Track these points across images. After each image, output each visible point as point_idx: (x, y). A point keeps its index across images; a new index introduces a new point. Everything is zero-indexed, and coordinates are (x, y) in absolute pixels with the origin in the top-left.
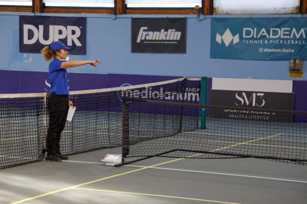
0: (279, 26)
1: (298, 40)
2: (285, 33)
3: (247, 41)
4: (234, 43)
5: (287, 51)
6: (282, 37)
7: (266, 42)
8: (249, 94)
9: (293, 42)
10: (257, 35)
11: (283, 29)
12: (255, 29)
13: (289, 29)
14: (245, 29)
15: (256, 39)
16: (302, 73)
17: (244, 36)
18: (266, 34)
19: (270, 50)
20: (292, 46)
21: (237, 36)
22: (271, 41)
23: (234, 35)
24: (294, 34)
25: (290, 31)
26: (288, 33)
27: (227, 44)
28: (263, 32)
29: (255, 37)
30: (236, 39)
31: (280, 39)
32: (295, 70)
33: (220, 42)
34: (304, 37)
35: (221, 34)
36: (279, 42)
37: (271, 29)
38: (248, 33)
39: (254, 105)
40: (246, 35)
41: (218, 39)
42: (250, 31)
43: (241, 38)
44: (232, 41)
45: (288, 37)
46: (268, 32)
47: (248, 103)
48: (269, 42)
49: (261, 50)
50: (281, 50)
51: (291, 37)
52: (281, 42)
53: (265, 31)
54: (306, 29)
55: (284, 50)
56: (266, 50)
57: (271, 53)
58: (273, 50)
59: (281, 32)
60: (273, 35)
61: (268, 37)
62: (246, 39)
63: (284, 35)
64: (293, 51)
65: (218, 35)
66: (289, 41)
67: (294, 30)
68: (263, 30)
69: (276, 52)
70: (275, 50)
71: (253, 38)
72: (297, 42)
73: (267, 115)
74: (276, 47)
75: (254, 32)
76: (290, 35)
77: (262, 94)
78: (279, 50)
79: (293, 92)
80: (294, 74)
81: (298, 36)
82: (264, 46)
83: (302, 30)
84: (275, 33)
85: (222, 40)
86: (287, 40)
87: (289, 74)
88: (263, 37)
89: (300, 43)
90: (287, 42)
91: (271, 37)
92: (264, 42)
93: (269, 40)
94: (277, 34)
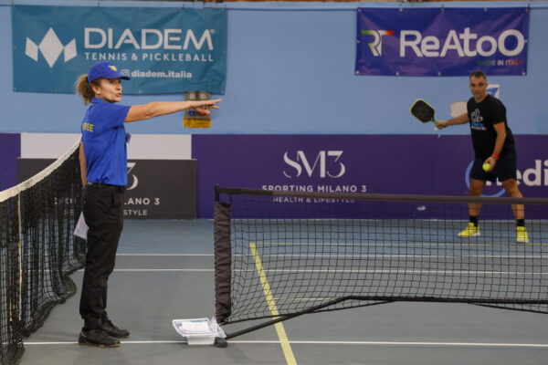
0: (160, 25)
1: (199, 53)
2: (172, 39)
3: (94, 55)
4: (66, 60)
5: (178, 75)
6: (167, 47)
7: (134, 57)
9: (188, 57)
10: (115, 43)
11: (167, 32)
12: (110, 31)
13: (179, 31)
14: (87, 31)
15: (114, 51)
16: (209, 120)
17: (87, 45)
18: (132, 40)
19: (143, 74)
20: (188, 66)
21: (73, 44)
22: (145, 56)
23: (65, 42)
24: (191, 41)
25: (183, 36)
26: (178, 39)
27: (51, 61)
28: (127, 38)
29: (110, 46)
30: (71, 52)
31: (162, 50)
33: (35, 57)
34: (211, 47)
35: (38, 41)
36: (162, 57)
37: (144, 32)
38: (95, 38)
40: (91, 43)
41: (31, 50)
42: (100, 35)
43: (81, 49)
44: (62, 55)
45: (179, 47)
46: (138, 37)
48: (140, 57)
50: (167, 74)
51: (185, 47)
52: (165, 57)
53: (131, 35)
54: (213, 31)
55: (172, 74)
56: (135, 74)
57: (147, 80)
58: (149, 74)
59: (164, 37)
60: (148, 44)
61: (137, 47)
62: (91, 51)
63: (171, 43)
64: (190, 75)
65: (29, 42)
66: (180, 56)
67: (190, 34)
68: (127, 32)
69: (157, 79)
70: (154, 75)
71: (105, 50)
72: (196, 58)
73: (141, 207)
74: (157, 66)
75: (107, 37)
76: (181, 43)
77: (131, 165)
78: (161, 74)
79: (193, 157)
80: (193, 122)
81: (198, 46)
82: (132, 66)
83: (207, 34)
84: (152, 39)
85: (40, 53)
86: (176, 52)
87: (183, 122)
88: (127, 48)
89: (203, 60)
90: (177, 57)
91: (144, 46)
92: (129, 57)
93: (140, 53)
94: (156, 41)
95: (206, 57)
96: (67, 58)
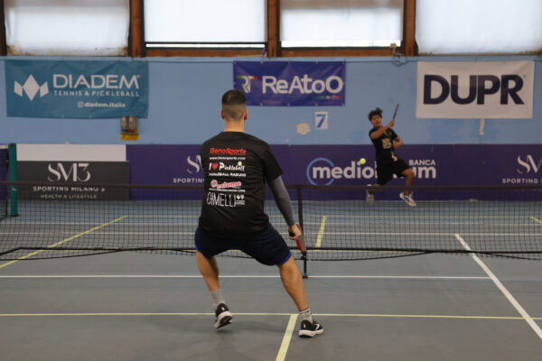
0: (103, 72)
1: (130, 91)
2: (112, 81)
3: (60, 92)
5: (116, 105)
6: (108, 87)
7: (87, 94)
8: (68, 165)
9: (122, 94)
10: (74, 84)
11: (108, 76)
12: (70, 76)
13: (116, 76)
14: (55, 76)
15: (73, 90)
16: (137, 135)
17: (55, 86)
18: (85, 82)
19: (92, 105)
20: (122, 100)
21: (46, 85)
22: (94, 93)
23: (40, 83)
25: (119, 79)
26: (116, 81)
27: (31, 96)
28: (82, 81)
29: (71, 86)
30: (44, 90)
31: (105, 89)
32: (129, 131)
33: (20, 94)
34: (137, 87)
35: (22, 83)
36: (105, 93)
37: (93, 77)
38: (61, 81)
39: (75, 179)
40: (58, 84)
41: (18, 89)
42: (63, 79)
43: (51, 88)
44: (39, 92)
45: (116, 87)
46: (89, 80)
47: (66, 177)
49: (80, 105)
50: (108, 104)
51: (121, 87)
52: (107, 93)
53: (84, 79)
54: (138, 76)
55: (112, 105)
56: (87, 105)
57: (95, 109)
58: (96, 105)
59: (106, 80)
60: (96, 84)
61: (89, 87)
62: (58, 89)
63: (111, 84)
64: (124, 105)
65: (16, 85)
66: (117, 93)
67: (123, 78)
68: (82, 77)
69: (102, 108)
70: (100, 105)
71: (67, 89)
72: (128, 94)
73: (93, 193)
74: (101, 100)
75: (69, 80)
76: (118, 84)
77: (86, 165)
78: (105, 105)
79: (127, 158)
80: (127, 136)
81: (129, 86)
82: (85, 99)
83: (134, 78)
84: (98, 81)
85: (24, 92)
86: (115, 90)
87: (120, 136)
88: (82, 87)
89: (133, 95)
90: (115, 93)
91: (93, 86)
92: (83, 93)
93: (90, 91)
94: (101, 83)
95: (135, 94)
96: (42, 94)
